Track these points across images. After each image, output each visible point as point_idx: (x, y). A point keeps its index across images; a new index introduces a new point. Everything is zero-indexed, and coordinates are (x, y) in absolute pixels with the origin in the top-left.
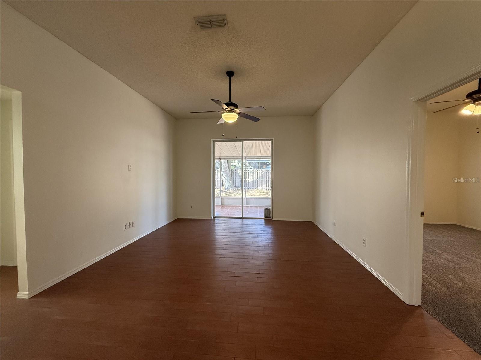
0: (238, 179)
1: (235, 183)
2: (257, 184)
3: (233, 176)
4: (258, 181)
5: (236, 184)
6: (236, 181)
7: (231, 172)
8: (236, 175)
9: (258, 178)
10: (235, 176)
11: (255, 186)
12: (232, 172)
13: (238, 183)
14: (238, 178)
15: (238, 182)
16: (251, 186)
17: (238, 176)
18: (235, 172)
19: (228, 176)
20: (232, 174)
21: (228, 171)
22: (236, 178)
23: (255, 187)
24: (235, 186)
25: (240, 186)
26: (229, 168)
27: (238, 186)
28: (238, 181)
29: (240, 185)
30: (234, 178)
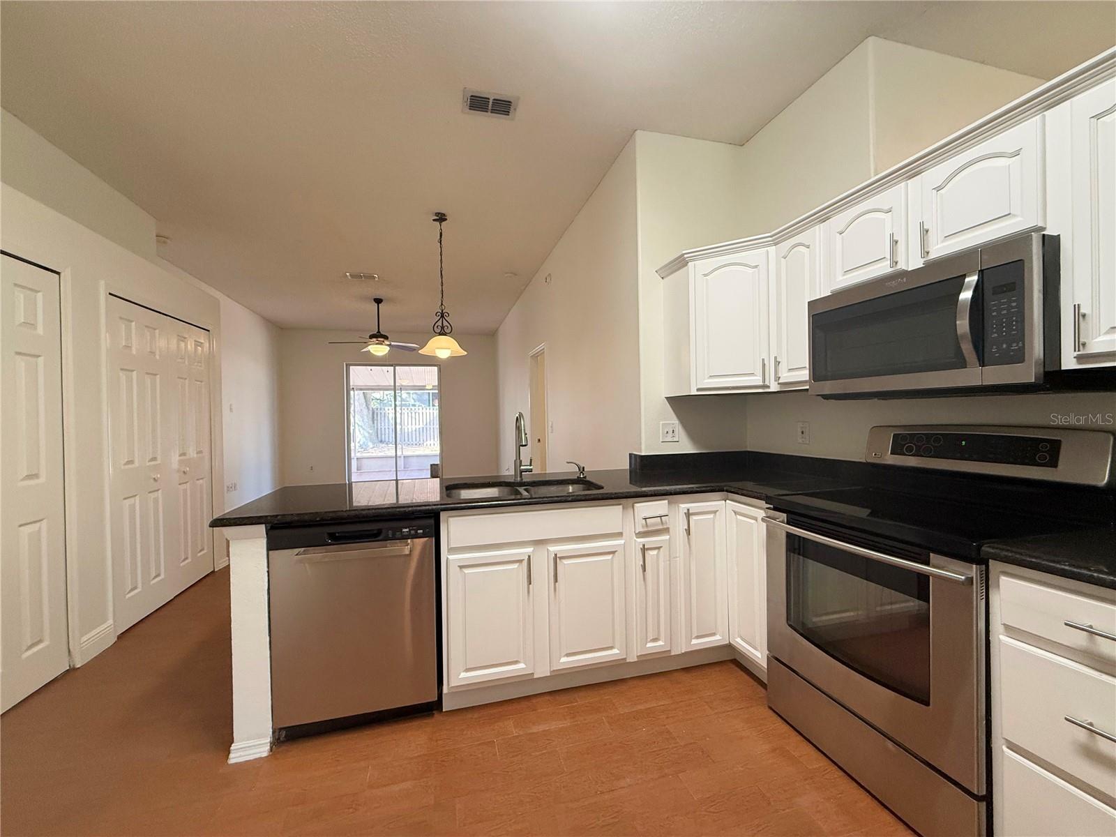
0: (386, 428)
1: (381, 434)
2: (425, 434)
3: (375, 422)
4: (428, 429)
5: (383, 436)
6: (383, 432)
7: (371, 413)
8: (383, 419)
9: (428, 424)
10: (379, 421)
11: (422, 440)
12: (373, 413)
13: (387, 435)
14: (387, 424)
15: (387, 432)
16: (414, 440)
17: (387, 421)
18: (379, 414)
19: (366, 420)
20: (373, 417)
21: (365, 411)
22: (383, 424)
23: (422, 442)
24: (381, 441)
25: (391, 441)
26: (367, 406)
27: (387, 440)
28: (387, 430)
29: (390, 438)
30: (379, 425)
